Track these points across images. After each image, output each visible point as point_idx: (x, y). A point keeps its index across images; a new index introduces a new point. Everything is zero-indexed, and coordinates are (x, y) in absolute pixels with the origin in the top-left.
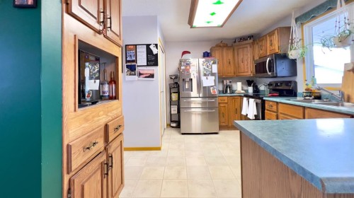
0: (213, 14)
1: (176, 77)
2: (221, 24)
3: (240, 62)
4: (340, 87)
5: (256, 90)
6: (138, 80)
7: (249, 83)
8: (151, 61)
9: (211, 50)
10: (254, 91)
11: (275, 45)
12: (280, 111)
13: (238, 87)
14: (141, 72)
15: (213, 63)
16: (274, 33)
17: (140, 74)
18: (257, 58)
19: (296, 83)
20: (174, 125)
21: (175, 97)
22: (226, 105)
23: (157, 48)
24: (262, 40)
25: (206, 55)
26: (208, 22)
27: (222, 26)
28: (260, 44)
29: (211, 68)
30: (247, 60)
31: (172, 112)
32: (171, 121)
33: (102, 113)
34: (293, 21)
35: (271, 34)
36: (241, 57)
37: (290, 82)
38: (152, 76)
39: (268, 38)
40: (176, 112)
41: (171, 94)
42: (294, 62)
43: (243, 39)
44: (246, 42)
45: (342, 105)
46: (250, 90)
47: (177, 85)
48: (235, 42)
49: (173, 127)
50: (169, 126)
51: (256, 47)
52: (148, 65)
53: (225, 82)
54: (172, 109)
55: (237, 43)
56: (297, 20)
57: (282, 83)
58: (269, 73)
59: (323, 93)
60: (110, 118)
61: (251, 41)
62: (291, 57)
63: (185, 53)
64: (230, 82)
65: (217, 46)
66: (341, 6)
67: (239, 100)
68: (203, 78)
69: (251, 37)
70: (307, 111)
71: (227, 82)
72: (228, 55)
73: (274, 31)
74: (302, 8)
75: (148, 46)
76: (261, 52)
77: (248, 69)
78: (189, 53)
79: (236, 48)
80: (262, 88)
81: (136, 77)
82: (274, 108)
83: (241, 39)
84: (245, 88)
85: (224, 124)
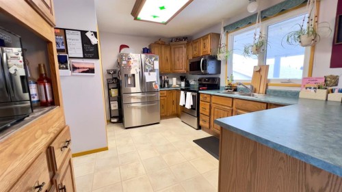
0: (162, 8)
1: (115, 72)
2: (165, 21)
3: (176, 60)
4: (250, 82)
5: (187, 84)
6: (72, 75)
7: (182, 78)
8: (89, 52)
9: (150, 46)
10: (186, 85)
11: (207, 47)
12: (213, 101)
13: (174, 82)
14: (76, 65)
15: (155, 60)
16: (207, 38)
17: (74, 68)
18: (191, 58)
19: (219, 79)
20: (115, 120)
21: (114, 93)
22: (165, 98)
23: (96, 37)
24: (196, 43)
25: (146, 51)
26: (155, 17)
27: (166, 24)
28: (194, 46)
29: (153, 64)
30: (182, 59)
31: (113, 108)
32: (111, 117)
33: (39, 132)
34: (222, 29)
35: (205, 38)
36: (177, 55)
37: (216, 78)
38: (91, 71)
39: (202, 40)
40: (117, 108)
41: (109, 90)
42: (219, 63)
43: (179, 39)
44: (181, 42)
45: (253, 96)
46: (183, 84)
47: (116, 81)
48: (172, 41)
49: (114, 123)
50: (109, 122)
51: (190, 48)
52: (84, 57)
53: (163, 78)
54: (112, 105)
55: (174, 43)
56: (225, 28)
57: (209, 79)
58: (202, 71)
59: (239, 86)
60: (52, 135)
61: (186, 42)
62: (219, 59)
63: (122, 47)
64: (168, 78)
65: (155, 43)
66: (259, 22)
67: (175, 93)
68: (146, 74)
69: (185, 38)
70: (234, 101)
71: (164, 78)
72: (166, 53)
73: (208, 35)
74: (229, 19)
75: (83, 33)
76: (195, 53)
77: (183, 67)
78: (128, 47)
79: (173, 47)
80: (192, 82)
81: (68, 72)
82: (208, 99)
83: (177, 39)
84: (179, 83)
85: (163, 115)
